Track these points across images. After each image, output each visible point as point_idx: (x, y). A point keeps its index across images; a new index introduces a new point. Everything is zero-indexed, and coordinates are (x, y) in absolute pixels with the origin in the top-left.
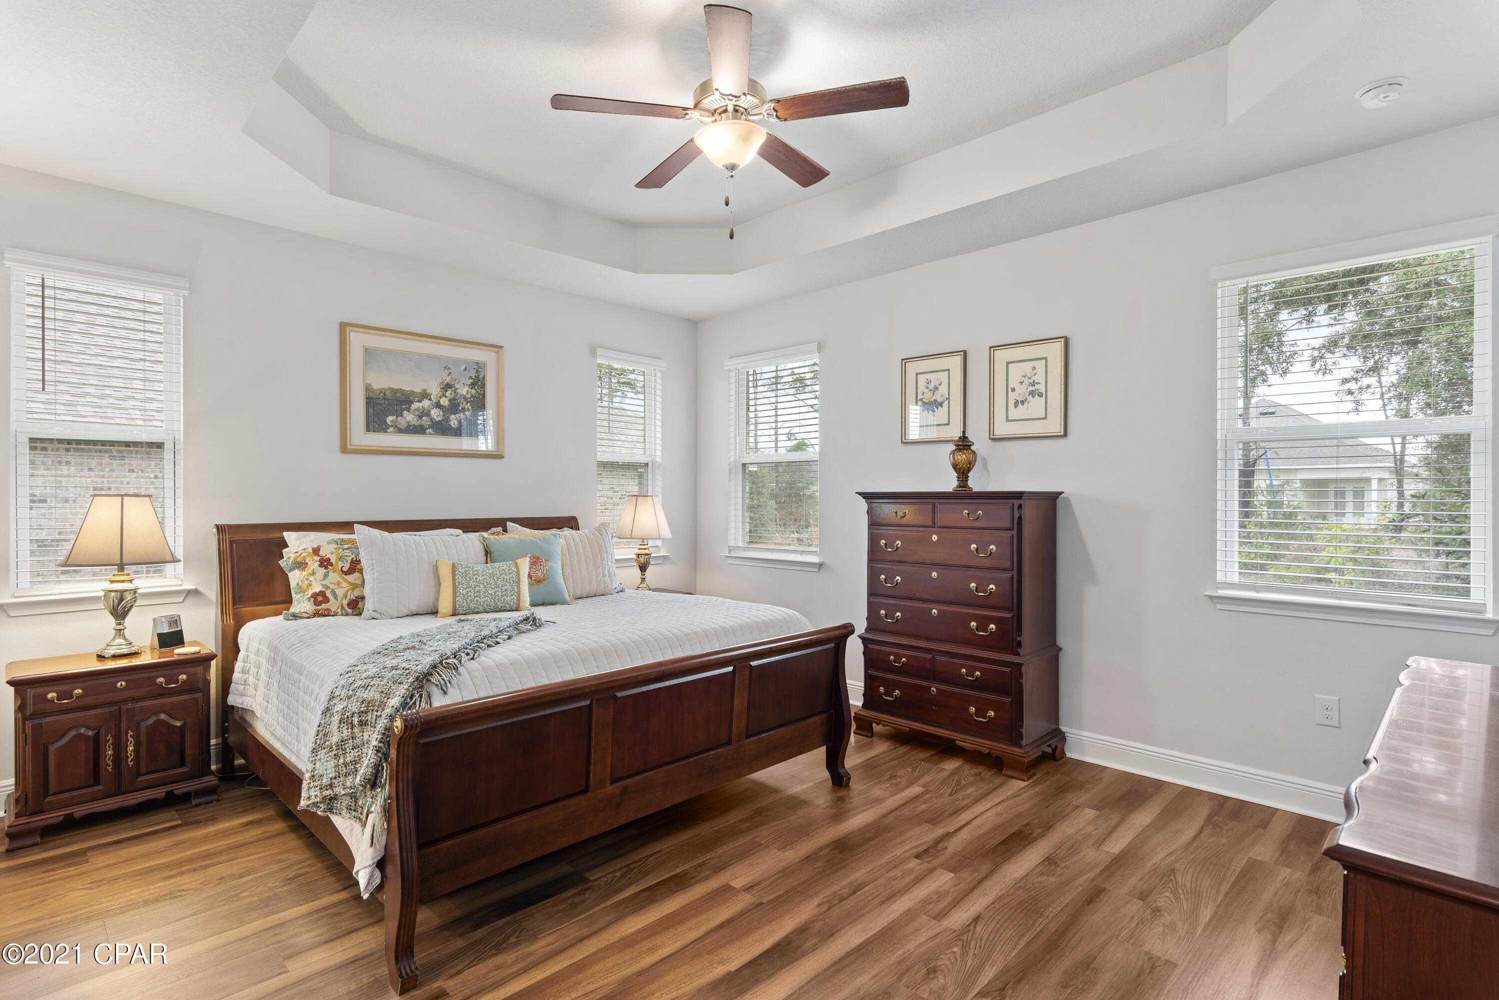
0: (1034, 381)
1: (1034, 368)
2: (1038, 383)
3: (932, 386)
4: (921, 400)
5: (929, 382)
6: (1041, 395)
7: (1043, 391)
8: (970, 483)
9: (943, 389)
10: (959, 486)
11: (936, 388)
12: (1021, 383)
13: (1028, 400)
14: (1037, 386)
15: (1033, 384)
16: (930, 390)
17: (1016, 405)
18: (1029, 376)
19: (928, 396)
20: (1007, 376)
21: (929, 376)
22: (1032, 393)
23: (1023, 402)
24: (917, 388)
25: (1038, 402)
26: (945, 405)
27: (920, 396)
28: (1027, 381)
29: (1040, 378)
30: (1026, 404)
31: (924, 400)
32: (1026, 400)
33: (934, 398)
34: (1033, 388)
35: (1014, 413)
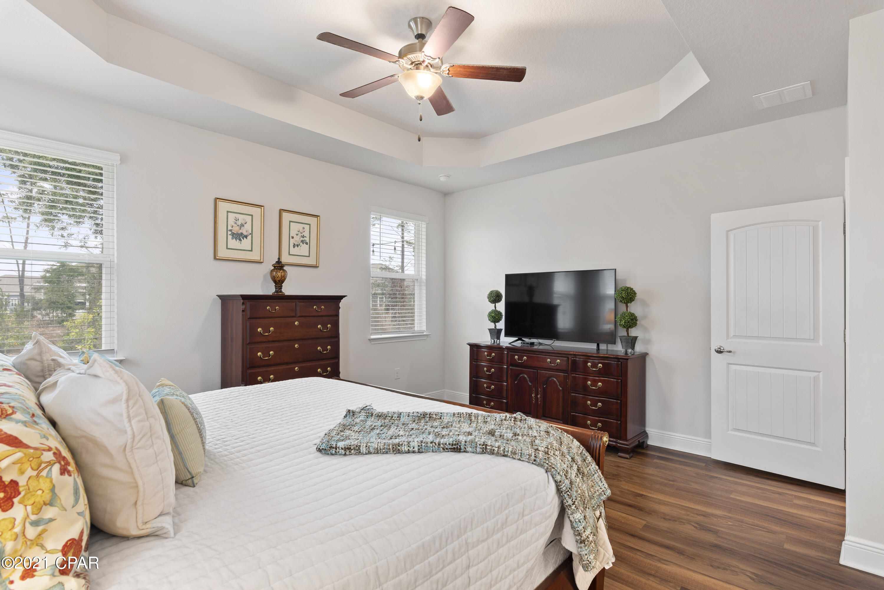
0: (303, 235)
1: (304, 228)
2: (306, 237)
3: (239, 223)
4: (231, 230)
5: (237, 220)
6: (307, 244)
7: (308, 241)
8: (283, 290)
9: (248, 227)
10: (276, 292)
11: (242, 225)
12: (297, 235)
13: (300, 245)
14: (305, 239)
15: (303, 237)
16: (238, 226)
17: (294, 246)
18: (301, 232)
19: (236, 229)
20: (290, 229)
21: (238, 216)
22: (303, 242)
23: (298, 246)
24: (227, 221)
25: (305, 247)
26: (249, 237)
27: (230, 228)
28: (300, 235)
29: (306, 234)
30: (299, 247)
31: (233, 231)
32: (299, 244)
33: (241, 231)
34: (303, 239)
35: (293, 251)
